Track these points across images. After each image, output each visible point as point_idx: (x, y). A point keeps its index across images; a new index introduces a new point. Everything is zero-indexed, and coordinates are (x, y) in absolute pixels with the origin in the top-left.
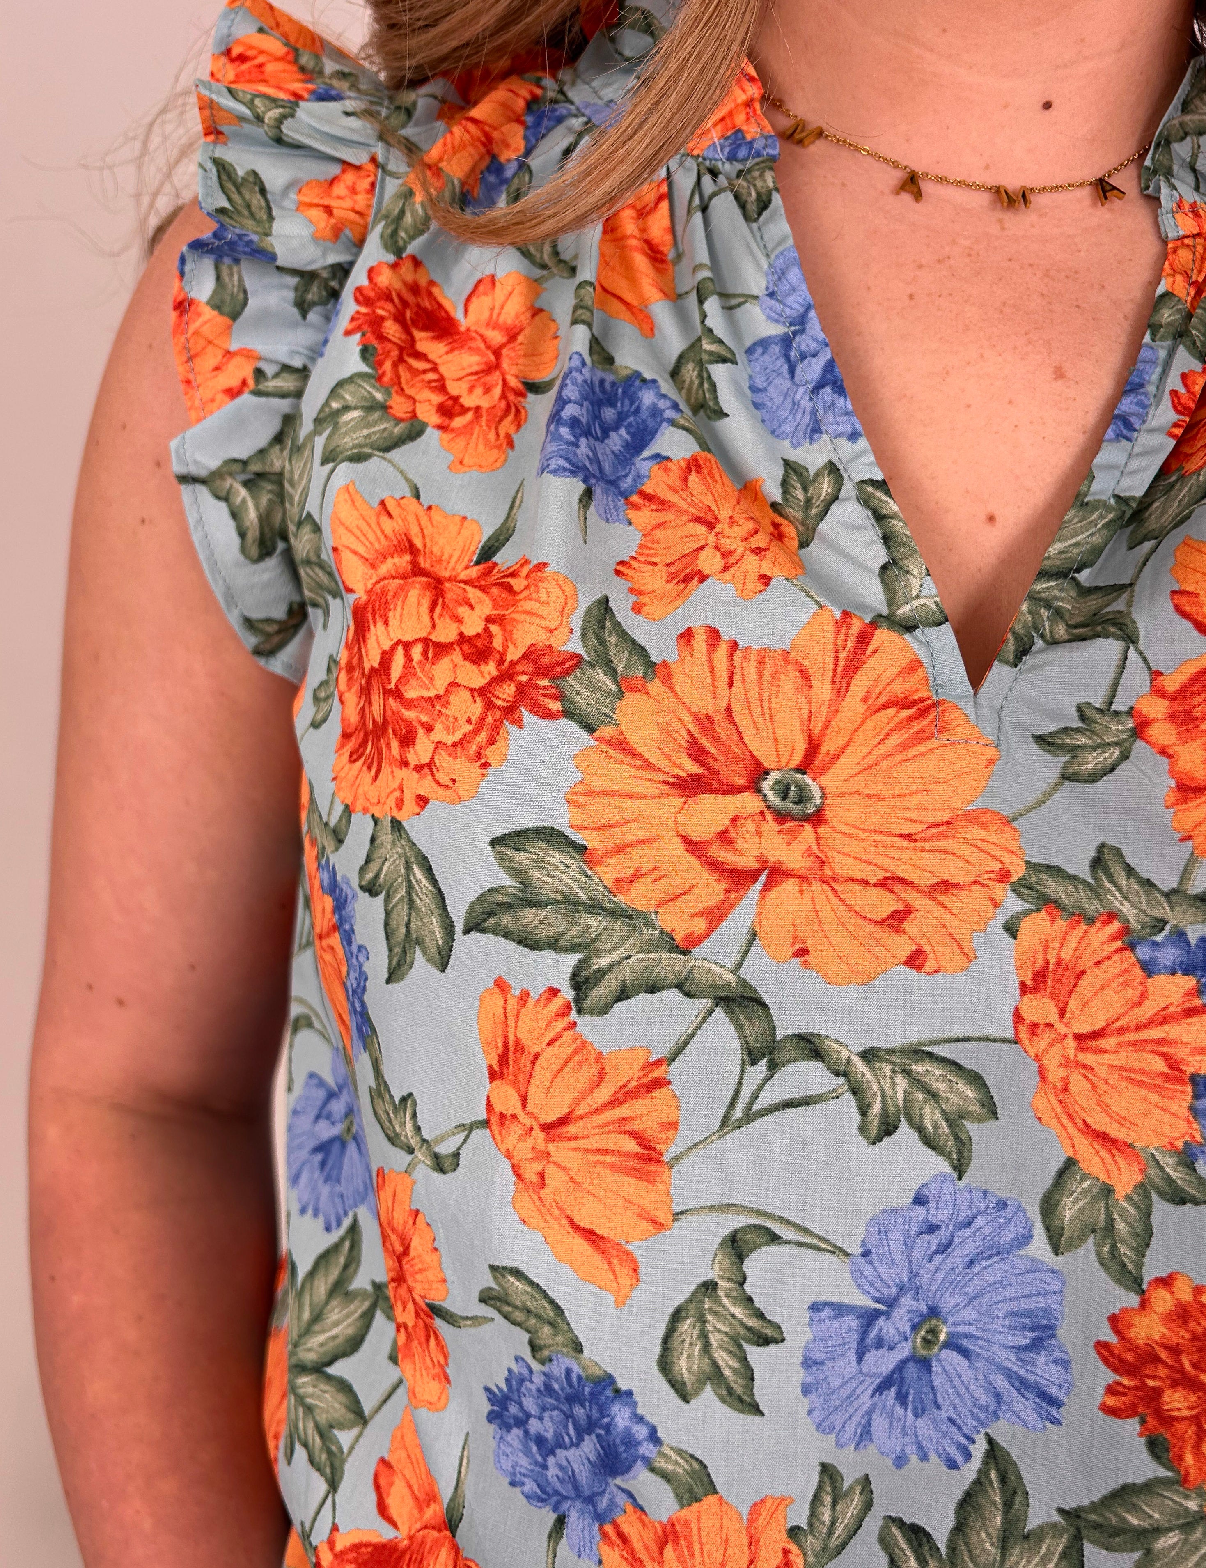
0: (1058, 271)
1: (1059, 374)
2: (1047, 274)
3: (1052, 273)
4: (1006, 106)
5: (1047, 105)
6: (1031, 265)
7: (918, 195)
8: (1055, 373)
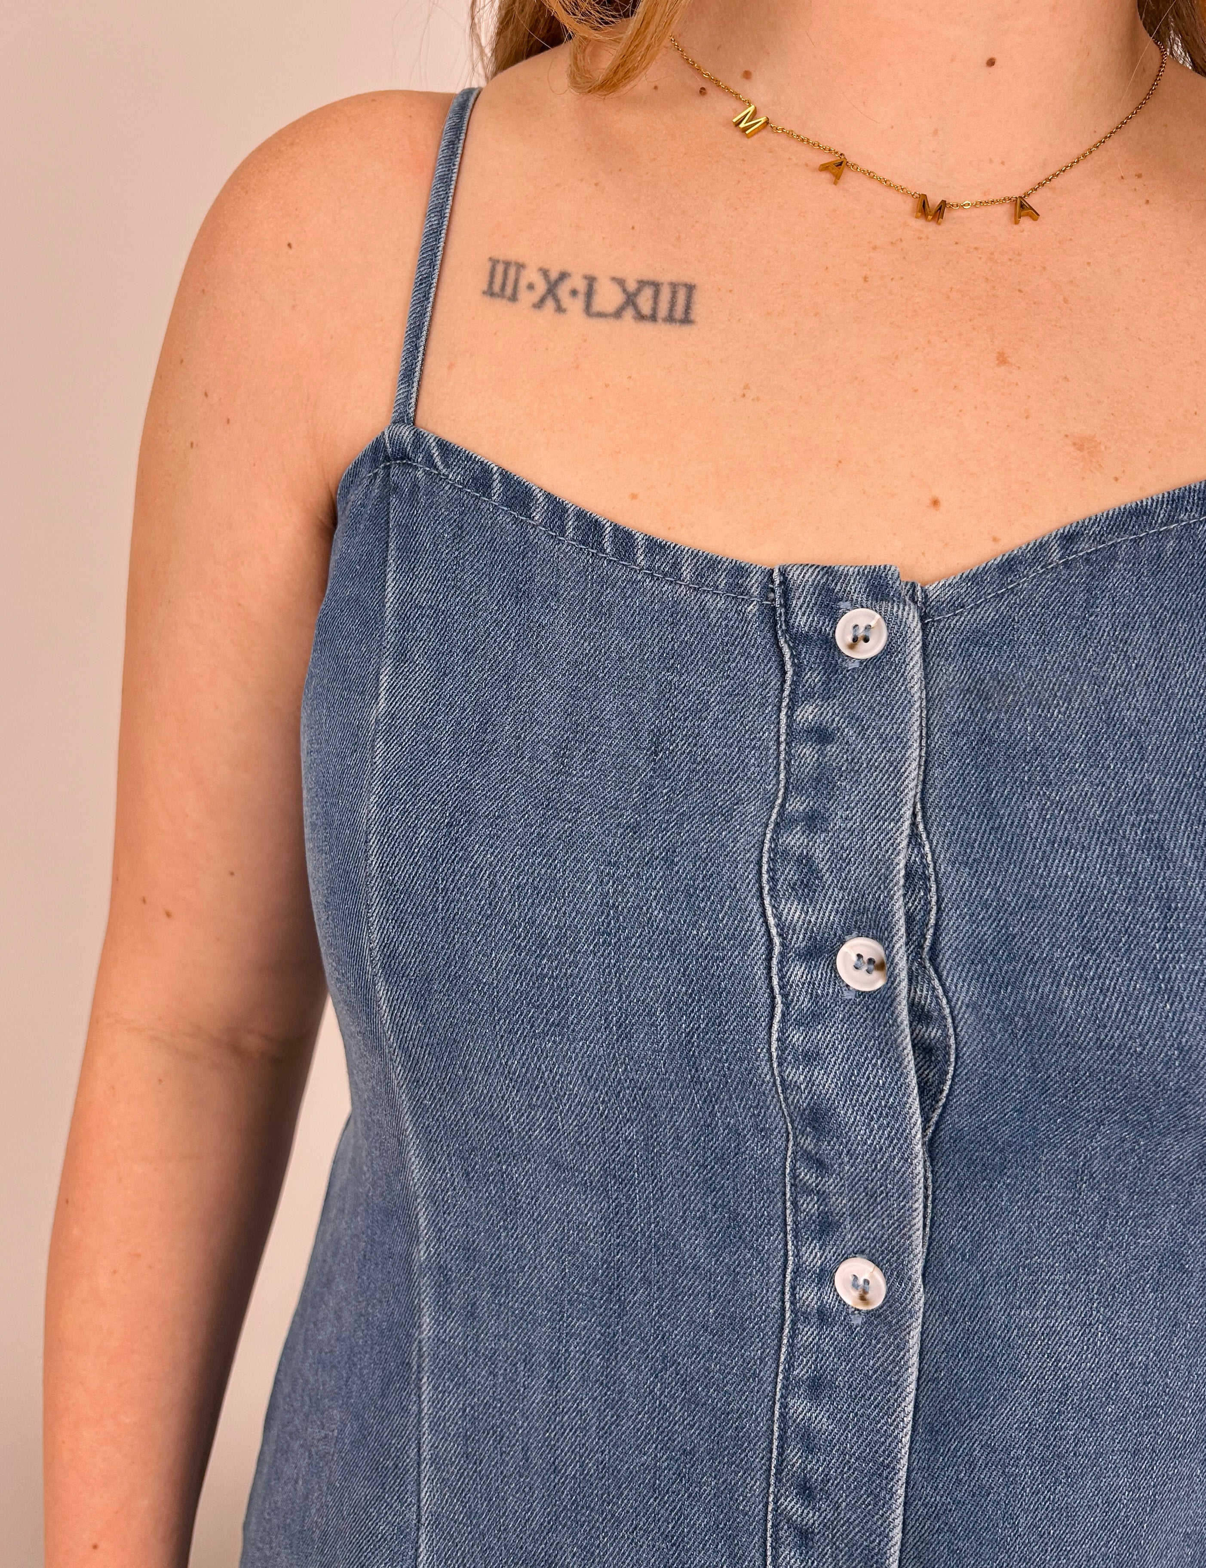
0: (1001, 253)
1: (1002, 360)
2: (990, 257)
3: (996, 256)
5: (991, 62)
7: (837, 177)
8: (998, 358)
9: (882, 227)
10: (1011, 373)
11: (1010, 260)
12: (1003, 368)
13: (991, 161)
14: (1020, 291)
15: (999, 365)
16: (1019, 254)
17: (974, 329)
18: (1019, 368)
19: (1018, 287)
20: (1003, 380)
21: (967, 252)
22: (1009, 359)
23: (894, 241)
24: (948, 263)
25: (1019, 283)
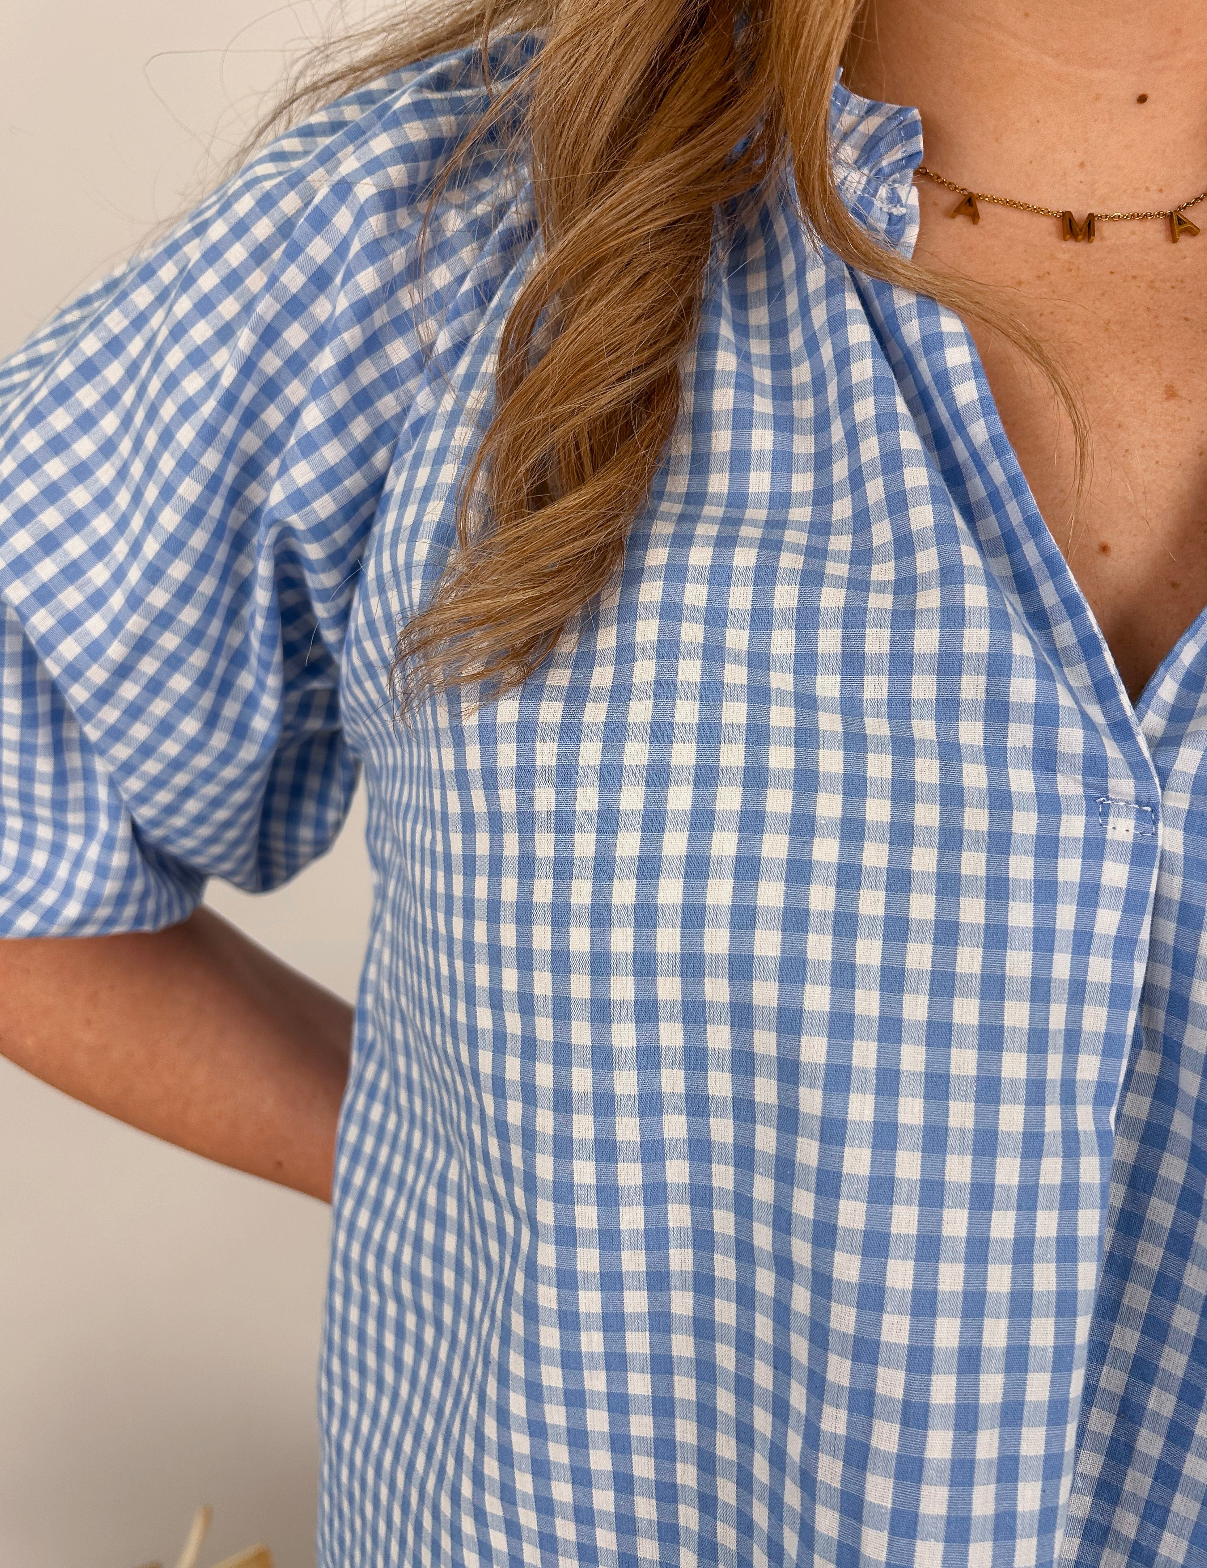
0: (1163, 281)
1: (1171, 393)
2: (1151, 285)
3: (1157, 284)
4: (1097, 98)
5: (1142, 99)
6: (1134, 277)
7: (975, 217)
8: (1166, 392)
9: (1026, 261)
10: (1181, 407)
11: (1173, 287)
12: (1172, 402)
13: (1147, 189)
14: (1186, 319)
15: (1167, 399)
16: (1182, 282)
17: (1138, 362)
18: (1190, 401)
19: (1184, 315)
20: (1173, 416)
21: (1124, 281)
22: (1179, 393)
23: (1041, 274)
24: (1103, 294)
25: (1185, 311)
